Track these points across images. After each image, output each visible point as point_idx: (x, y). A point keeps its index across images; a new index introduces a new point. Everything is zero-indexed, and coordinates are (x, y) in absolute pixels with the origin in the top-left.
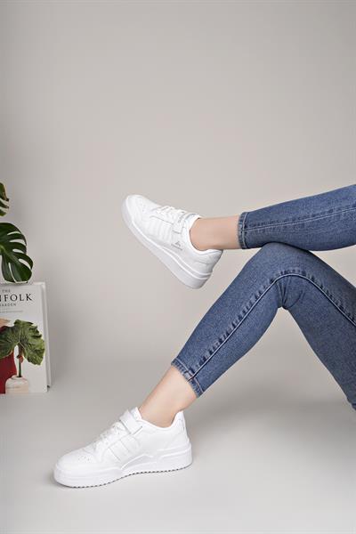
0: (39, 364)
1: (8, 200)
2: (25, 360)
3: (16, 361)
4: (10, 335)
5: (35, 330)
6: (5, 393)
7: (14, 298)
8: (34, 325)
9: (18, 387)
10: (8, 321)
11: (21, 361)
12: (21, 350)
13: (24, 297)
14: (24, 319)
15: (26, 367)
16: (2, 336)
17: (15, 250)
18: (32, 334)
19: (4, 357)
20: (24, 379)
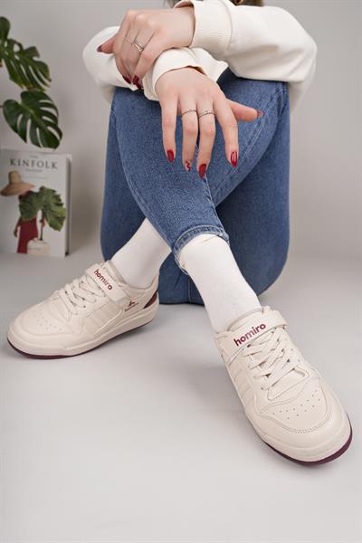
0: (59, 230)
1: (50, 80)
2: (47, 225)
3: (39, 225)
4: (35, 200)
5: (57, 198)
6: (26, 252)
7: (40, 164)
8: (57, 193)
9: (39, 249)
10: (33, 186)
11: (43, 226)
12: (44, 215)
13: (50, 165)
14: (49, 186)
15: (46, 231)
16: (28, 200)
17: (45, 118)
18: (55, 201)
19: (28, 220)
20: (45, 243)
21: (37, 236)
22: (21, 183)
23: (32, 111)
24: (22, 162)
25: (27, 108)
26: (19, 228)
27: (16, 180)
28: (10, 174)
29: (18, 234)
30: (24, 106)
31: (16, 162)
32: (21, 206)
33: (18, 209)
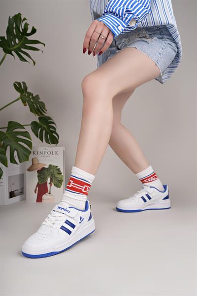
0: (60, 188)
1: (46, 110)
2: (53, 185)
3: (48, 185)
4: (46, 172)
5: (59, 170)
6: (41, 202)
7: (49, 153)
8: (59, 167)
9: (48, 199)
10: (45, 165)
11: (51, 185)
12: (51, 180)
13: (54, 153)
14: (54, 164)
15: (53, 189)
16: (42, 172)
17: (51, 129)
18: (57, 172)
19: (42, 183)
20: (52, 195)
21: (47, 192)
22: (39, 163)
23: (45, 126)
24: (39, 152)
25: (42, 125)
26: (37, 188)
27: (35, 162)
28: (32, 159)
29: (37, 192)
30: (41, 124)
31: (36, 153)
32: (38, 176)
33: (37, 177)
